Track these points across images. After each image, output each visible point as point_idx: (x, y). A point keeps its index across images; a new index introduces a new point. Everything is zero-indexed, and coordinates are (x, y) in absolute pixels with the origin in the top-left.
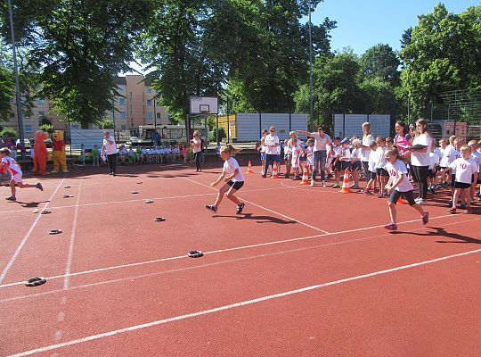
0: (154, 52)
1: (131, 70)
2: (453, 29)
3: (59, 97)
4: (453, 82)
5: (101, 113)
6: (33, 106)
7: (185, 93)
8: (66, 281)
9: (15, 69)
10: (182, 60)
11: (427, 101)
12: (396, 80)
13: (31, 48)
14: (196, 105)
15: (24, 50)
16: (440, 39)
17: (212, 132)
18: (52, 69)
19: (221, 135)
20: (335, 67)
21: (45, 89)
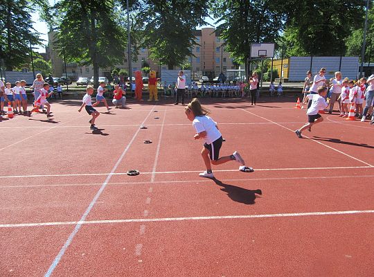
0: (224, 8)
1: (206, 23)
3: (154, 46)
5: (182, 58)
6: (138, 54)
7: (247, 41)
8: (153, 177)
9: (128, 28)
10: (246, 13)
13: (138, 11)
14: (255, 51)
15: (134, 13)
17: (267, 73)
18: (151, 26)
19: (275, 75)
21: (146, 41)
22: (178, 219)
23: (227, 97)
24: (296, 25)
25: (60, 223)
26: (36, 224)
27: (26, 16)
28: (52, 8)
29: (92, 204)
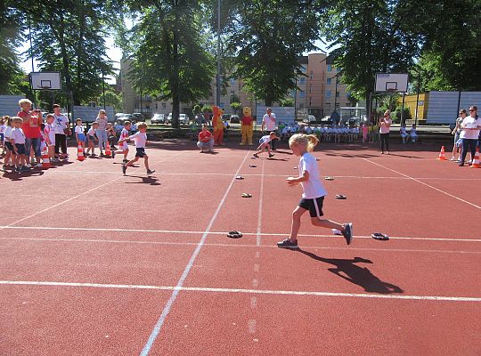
0: (340, 29)
1: (315, 48)
3: (250, 77)
5: (284, 92)
7: (370, 70)
8: (259, 239)
10: (370, 34)
13: (231, 34)
14: (381, 83)
17: (395, 113)
18: (246, 51)
19: (405, 116)
21: (239, 70)
22: (297, 293)
23: (342, 142)
24: (438, 50)
25: (154, 287)
26: (127, 286)
27: (100, 41)
28: (129, 32)
29: (188, 267)
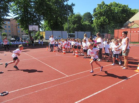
2: (107, 8)
4: (107, 23)
11: (100, 28)
12: (92, 22)
16: (103, 11)
17: (39, 37)
20: (75, 18)
